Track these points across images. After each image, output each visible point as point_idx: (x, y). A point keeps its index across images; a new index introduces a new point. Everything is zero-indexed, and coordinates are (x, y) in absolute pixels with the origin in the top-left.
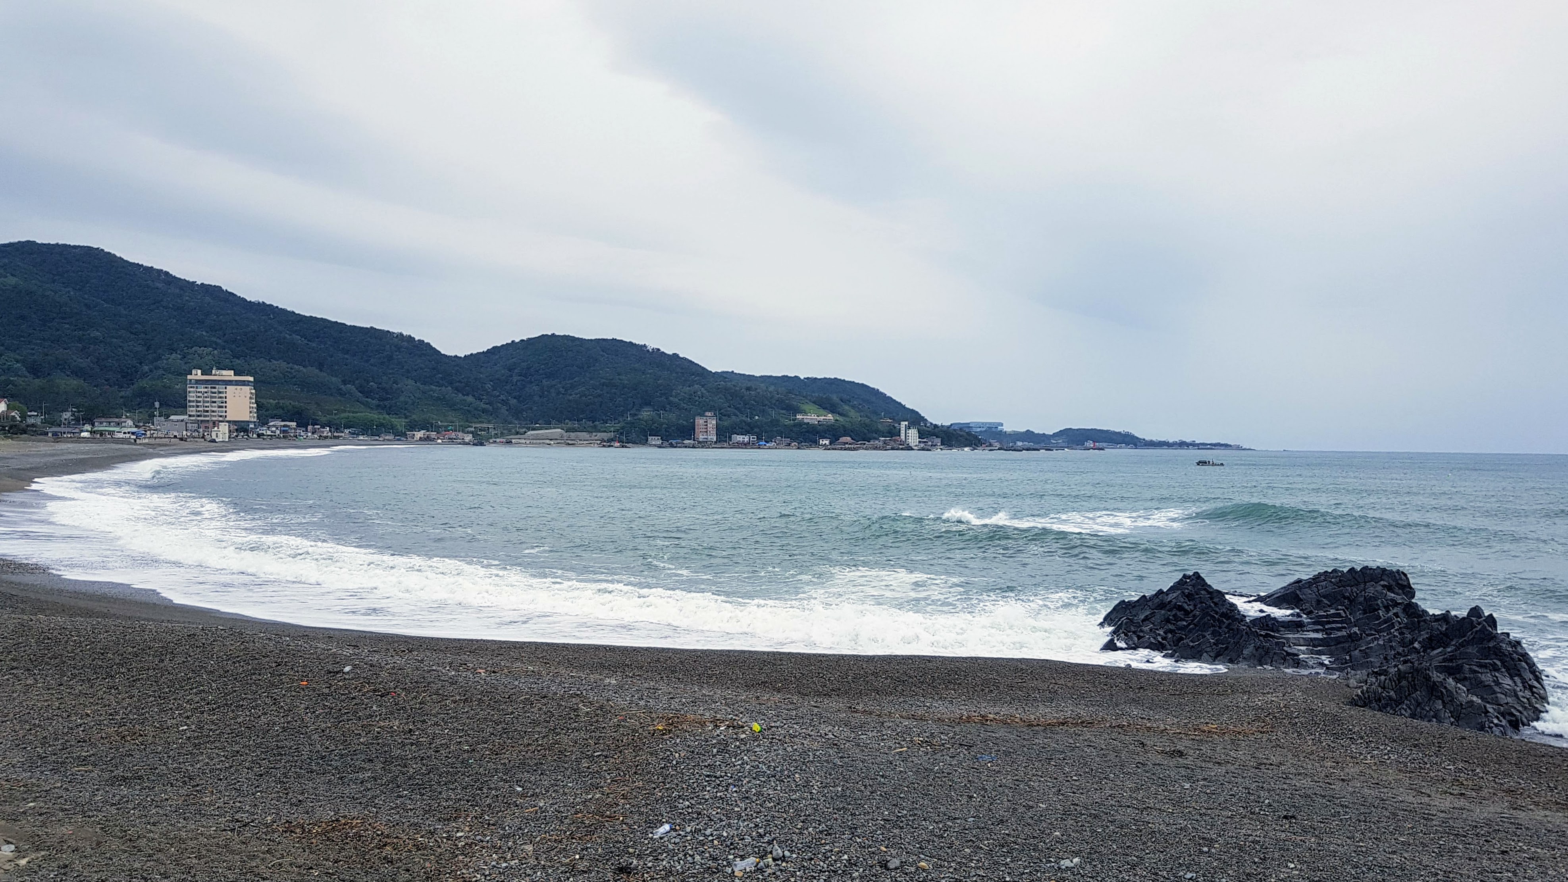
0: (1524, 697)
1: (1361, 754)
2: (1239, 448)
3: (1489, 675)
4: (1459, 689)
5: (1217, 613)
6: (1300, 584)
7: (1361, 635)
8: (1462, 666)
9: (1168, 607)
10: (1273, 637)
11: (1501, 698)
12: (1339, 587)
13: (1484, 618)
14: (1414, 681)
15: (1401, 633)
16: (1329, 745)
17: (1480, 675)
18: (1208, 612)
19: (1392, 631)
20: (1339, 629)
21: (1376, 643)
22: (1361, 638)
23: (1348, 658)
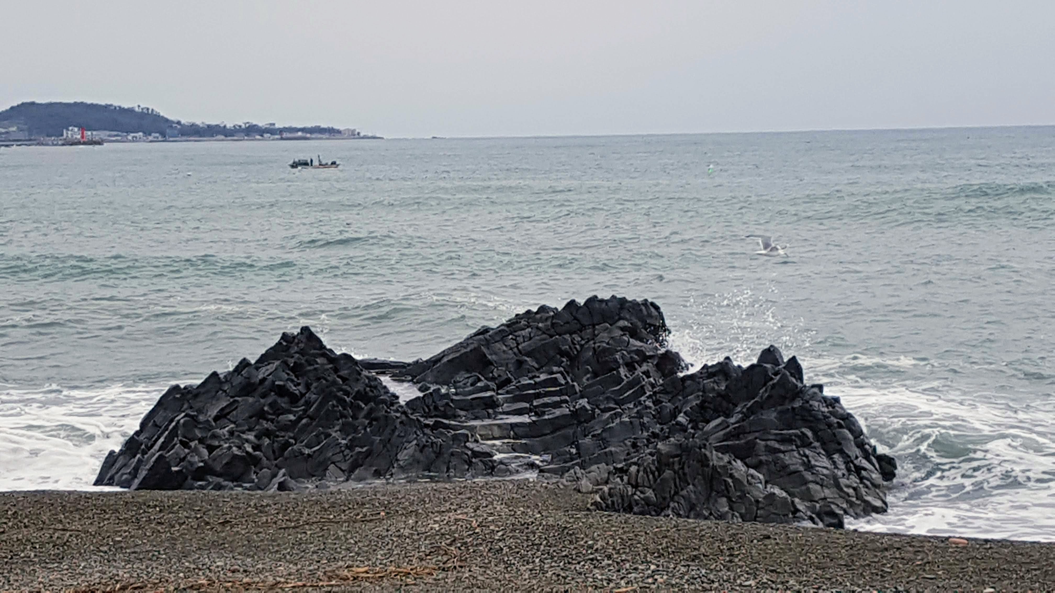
0: (848, 486)
1: (610, 581)
2: (354, 135)
3: (795, 454)
4: (752, 476)
5: (347, 394)
6: (487, 335)
7: (593, 410)
8: (755, 444)
9: (261, 390)
10: (447, 427)
11: (816, 491)
12: (551, 336)
13: (783, 365)
14: (683, 468)
15: (656, 403)
16: (558, 575)
17: (782, 455)
18: (331, 392)
19: (643, 398)
20: (557, 405)
21: (618, 420)
22: (593, 417)
23: (574, 451)
